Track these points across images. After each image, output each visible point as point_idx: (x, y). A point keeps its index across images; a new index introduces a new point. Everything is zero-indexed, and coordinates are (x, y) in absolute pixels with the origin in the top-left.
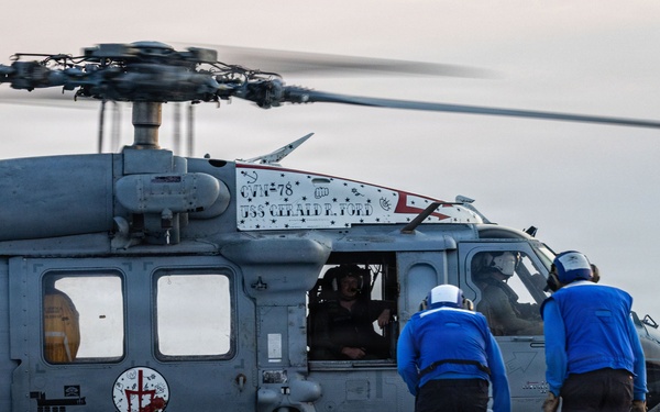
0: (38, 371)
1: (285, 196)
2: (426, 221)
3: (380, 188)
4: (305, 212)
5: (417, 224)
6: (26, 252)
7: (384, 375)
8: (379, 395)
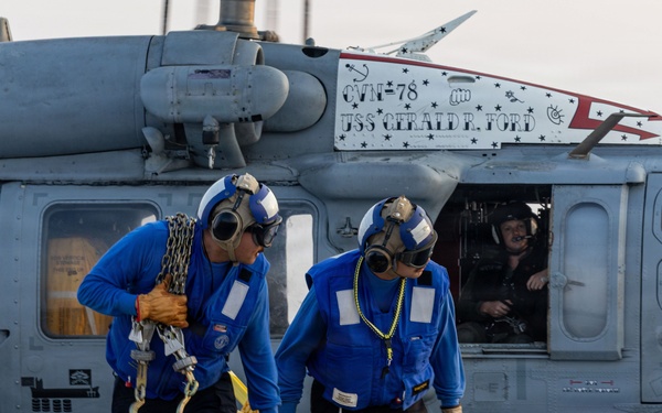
0: (33, 348)
1: (406, 100)
2: (604, 141)
3: (550, 90)
4: (434, 125)
5: (592, 144)
6: (25, 176)
7: (529, 365)
8: (521, 396)
